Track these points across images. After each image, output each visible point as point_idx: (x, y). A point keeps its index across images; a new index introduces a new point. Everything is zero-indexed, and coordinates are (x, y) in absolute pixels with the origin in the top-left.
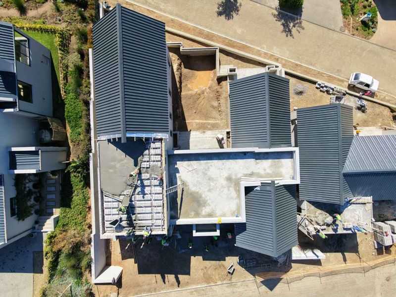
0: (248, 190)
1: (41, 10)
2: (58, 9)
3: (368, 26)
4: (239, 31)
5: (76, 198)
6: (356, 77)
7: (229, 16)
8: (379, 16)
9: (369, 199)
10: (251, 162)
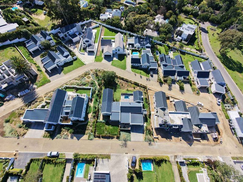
0: (182, 119)
1: (137, 88)
2: (140, 88)
3: (198, 94)
4: (173, 93)
5: (148, 121)
6: (198, 103)
7: (170, 90)
8: (200, 92)
9: (206, 125)
10: (182, 114)
